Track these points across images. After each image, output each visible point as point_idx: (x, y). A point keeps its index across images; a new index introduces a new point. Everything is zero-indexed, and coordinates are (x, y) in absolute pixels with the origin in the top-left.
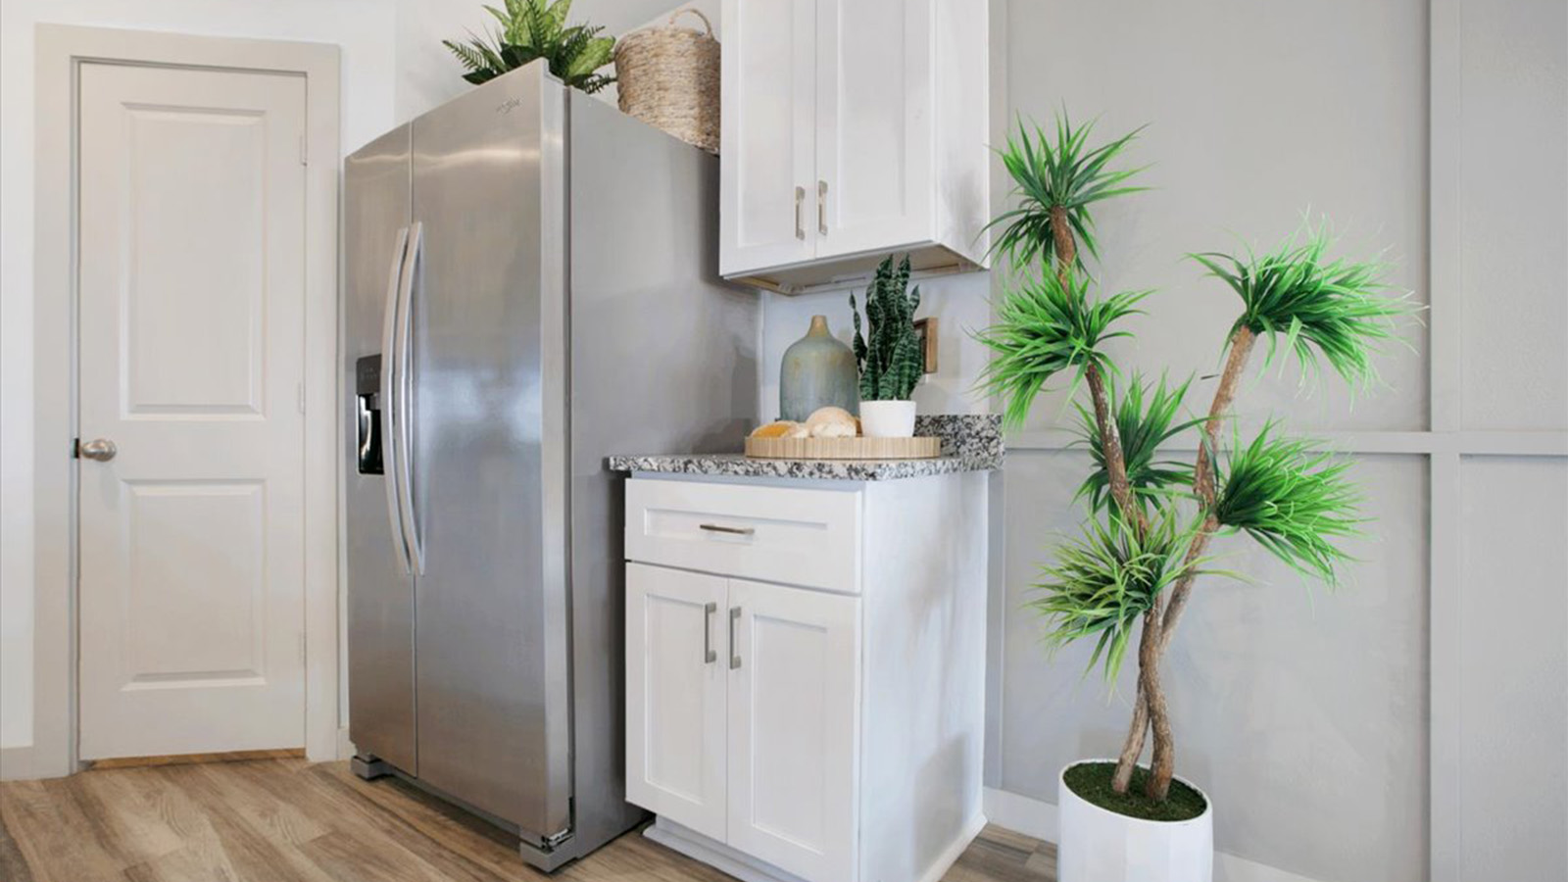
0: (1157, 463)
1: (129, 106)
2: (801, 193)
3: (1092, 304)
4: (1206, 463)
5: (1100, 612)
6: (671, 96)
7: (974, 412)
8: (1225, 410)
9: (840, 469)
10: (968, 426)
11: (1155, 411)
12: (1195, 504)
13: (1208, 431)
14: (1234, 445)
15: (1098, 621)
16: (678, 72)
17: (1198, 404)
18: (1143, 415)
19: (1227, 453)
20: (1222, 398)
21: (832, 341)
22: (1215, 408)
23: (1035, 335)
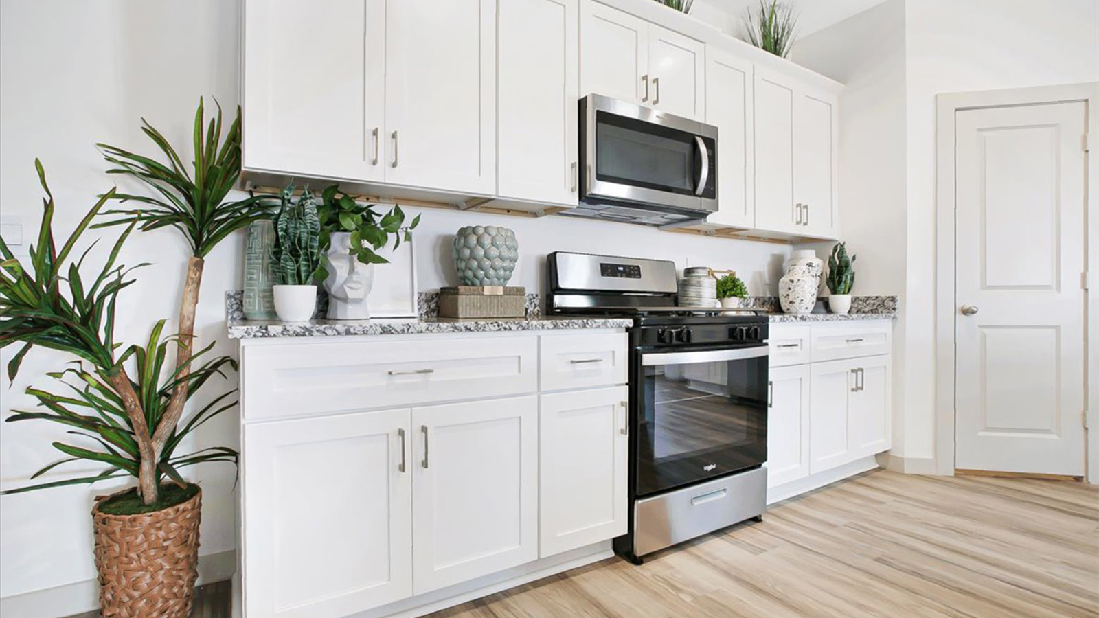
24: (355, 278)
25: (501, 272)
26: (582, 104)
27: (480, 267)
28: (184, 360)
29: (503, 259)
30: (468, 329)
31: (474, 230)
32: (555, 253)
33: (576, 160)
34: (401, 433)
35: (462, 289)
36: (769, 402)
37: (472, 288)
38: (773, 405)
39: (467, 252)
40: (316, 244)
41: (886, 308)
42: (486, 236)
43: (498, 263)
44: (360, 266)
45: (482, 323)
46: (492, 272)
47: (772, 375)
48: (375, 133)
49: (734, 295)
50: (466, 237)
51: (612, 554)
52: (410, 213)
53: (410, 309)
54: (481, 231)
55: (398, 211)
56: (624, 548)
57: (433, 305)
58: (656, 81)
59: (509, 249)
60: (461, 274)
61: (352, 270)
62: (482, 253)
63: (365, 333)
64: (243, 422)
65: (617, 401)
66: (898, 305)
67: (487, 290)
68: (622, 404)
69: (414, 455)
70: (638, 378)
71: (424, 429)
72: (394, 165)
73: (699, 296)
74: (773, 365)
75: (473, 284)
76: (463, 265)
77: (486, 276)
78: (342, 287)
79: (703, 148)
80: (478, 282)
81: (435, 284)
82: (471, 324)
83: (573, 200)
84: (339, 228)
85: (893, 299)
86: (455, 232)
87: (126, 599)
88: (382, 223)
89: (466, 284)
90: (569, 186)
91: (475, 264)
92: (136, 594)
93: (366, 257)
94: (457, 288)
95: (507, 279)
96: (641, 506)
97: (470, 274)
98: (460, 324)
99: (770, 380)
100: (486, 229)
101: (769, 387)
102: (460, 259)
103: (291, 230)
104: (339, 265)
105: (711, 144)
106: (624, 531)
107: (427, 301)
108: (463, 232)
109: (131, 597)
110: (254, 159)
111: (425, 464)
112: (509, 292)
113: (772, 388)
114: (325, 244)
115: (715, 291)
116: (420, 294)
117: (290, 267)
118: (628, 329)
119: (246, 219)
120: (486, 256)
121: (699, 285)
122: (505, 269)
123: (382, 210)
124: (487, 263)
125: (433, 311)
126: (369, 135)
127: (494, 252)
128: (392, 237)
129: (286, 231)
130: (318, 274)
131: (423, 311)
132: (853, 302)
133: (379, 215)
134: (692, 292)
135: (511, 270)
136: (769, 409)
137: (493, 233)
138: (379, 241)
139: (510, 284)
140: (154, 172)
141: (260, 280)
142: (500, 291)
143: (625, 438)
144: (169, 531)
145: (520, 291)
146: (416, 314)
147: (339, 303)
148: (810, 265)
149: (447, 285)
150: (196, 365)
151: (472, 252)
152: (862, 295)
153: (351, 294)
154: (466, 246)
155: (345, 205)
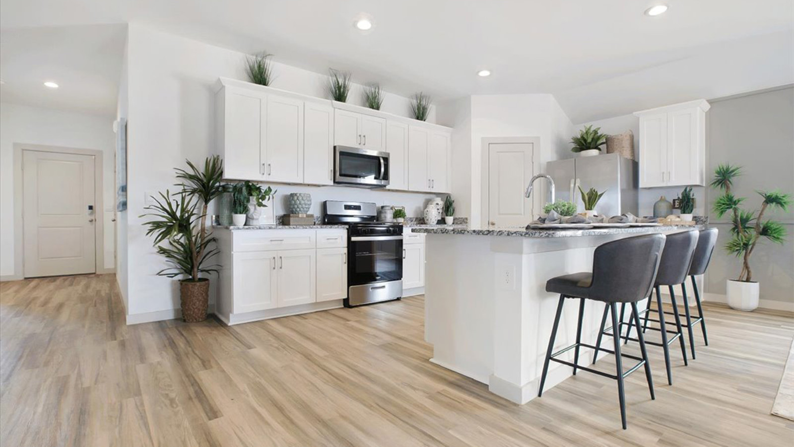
0: (747, 226)
1: (498, 152)
2: (663, 173)
3: (735, 199)
4: (758, 225)
5: (738, 248)
6: (625, 149)
7: (701, 215)
8: (762, 216)
9: (687, 226)
10: (699, 219)
11: (747, 216)
12: (755, 232)
13: (758, 220)
14: (763, 222)
15: (737, 250)
16: (626, 144)
17: (756, 215)
18: (745, 217)
19: (762, 224)
20: (761, 214)
21: (667, 201)
22: (760, 216)
23: (724, 204)
24: (256, 211)
25: (305, 209)
26: (335, 147)
27: (298, 207)
28: (202, 238)
29: (306, 205)
30: (294, 228)
31: (296, 194)
32: (326, 202)
33: (333, 169)
34: (274, 258)
35: (291, 215)
36: (404, 256)
37: (295, 215)
38: (406, 258)
39: (293, 202)
40: (246, 201)
41: (465, 222)
42: (300, 197)
43: (304, 206)
44: (258, 208)
45: (298, 226)
46: (302, 209)
47: (404, 247)
48: (264, 164)
49: (400, 217)
50: (293, 197)
51: (343, 306)
52: (274, 188)
53: (273, 222)
54: (298, 195)
55: (269, 188)
56: (346, 303)
57: (281, 221)
58: (364, 136)
59: (308, 201)
60: (291, 210)
61: (255, 209)
62: (298, 202)
63: (265, 229)
64: (232, 253)
65: (343, 253)
66: (468, 221)
67: (300, 216)
68: (345, 254)
69: (278, 264)
70: (351, 246)
71: (281, 257)
72: (269, 174)
73: (385, 217)
74: (406, 243)
75: (295, 213)
76: (292, 207)
77: (300, 210)
78: (252, 215)
79: (382, 161)
80: (297, 213)
81: (281, 213)
82: (295, 227)
83: (332, 183)
84: (251, 195)
85: (467, 219)
86: (289, 194)
87: (192, 308)
88: (264, 193)
89: (293, 213)
90: (330, 178)
91: (296, 206)
92: (195, 307)
93: (260, 205)
94: (289, 215)
95: (307, 211)
96: (352, 288)
97: (294, 210)
98: (291, 226)
99: (404, 248)
100: (300, 194)
101: (404, 251)
102: (290, 205)
103: (238, 197)
104: (251, 208)
105: (386, 160)
106: (346, 297)
107: (279, 219)
108: (292, 195)
109: (193, 308)
110: (227, 175)
111: (281, 268)
112: (308, 216)
113: (405, 252)
114: (248, 201)
115: (392, 215)
116: (276, 217)
117: (239, 209)
118: (347, 229)
119: (221, 192)
120: (300, 204)
121: (385, 213)
122: (306, 208)
123: (264, 188)
124: (300, 206)
125: (281, 222)
126: (262, 165)
127: (303, 202)
128: (267, 197)
129: (237, 197)
130: (245, 210)
131: (277, 223)
132: (454, 220)
133: (263, 190)
134: (383, 215)
135: (309, 208)
136: (404, 260)
137: (302, 195)
138: (263, 198)
139: (309, 213)
140: (191, 177)
141: (226, 212)
142: (305, 216)
143: (346, 265)
144: (204, 289)
145: (312, 216)
146: (275, 224)
147: (251, 220)
148: (437, 204)
149: (285, 213)
150: (206, 240)
151: (295, 202)
152: (457, 217)
153: (255, 217)
154: (293, 200)
155: (253, 187)
